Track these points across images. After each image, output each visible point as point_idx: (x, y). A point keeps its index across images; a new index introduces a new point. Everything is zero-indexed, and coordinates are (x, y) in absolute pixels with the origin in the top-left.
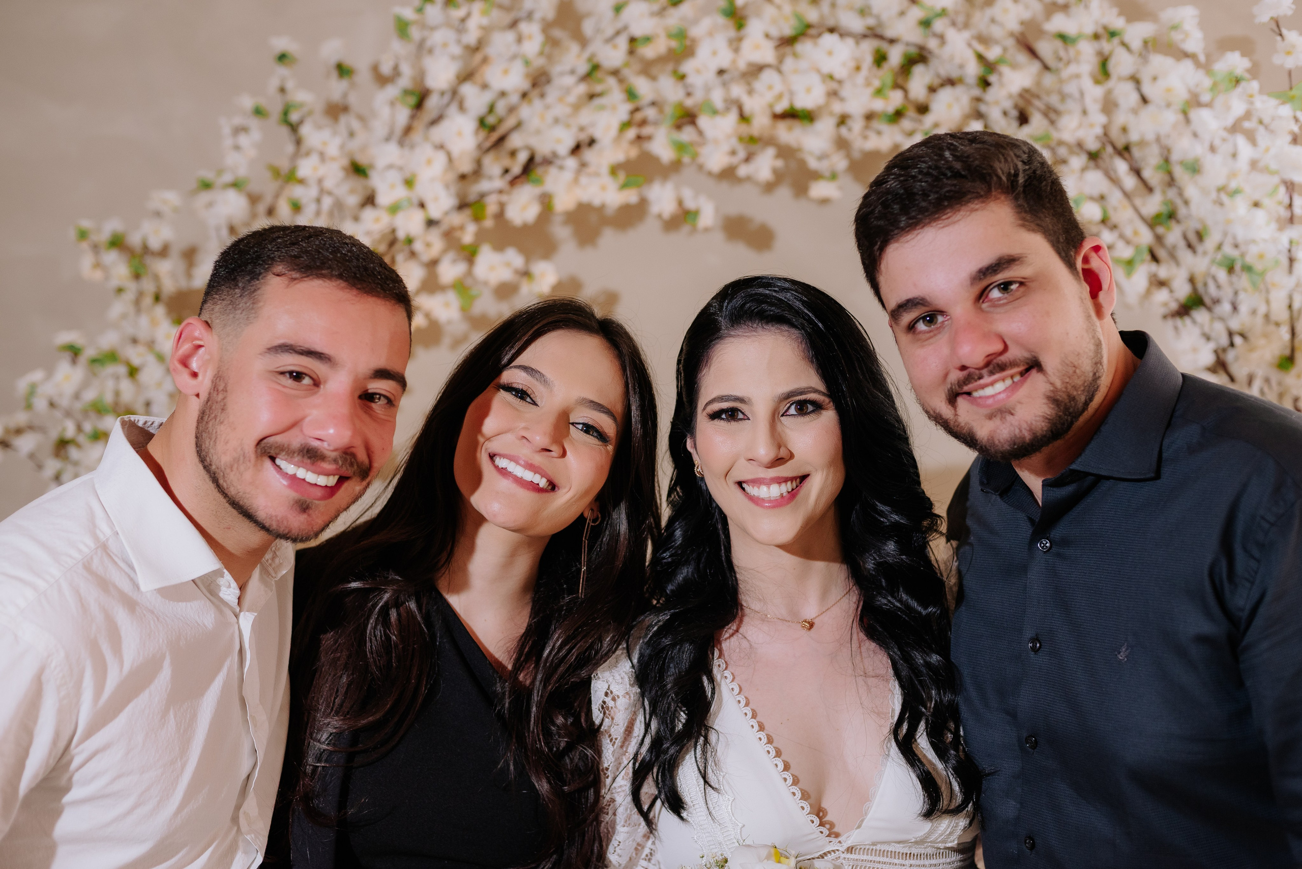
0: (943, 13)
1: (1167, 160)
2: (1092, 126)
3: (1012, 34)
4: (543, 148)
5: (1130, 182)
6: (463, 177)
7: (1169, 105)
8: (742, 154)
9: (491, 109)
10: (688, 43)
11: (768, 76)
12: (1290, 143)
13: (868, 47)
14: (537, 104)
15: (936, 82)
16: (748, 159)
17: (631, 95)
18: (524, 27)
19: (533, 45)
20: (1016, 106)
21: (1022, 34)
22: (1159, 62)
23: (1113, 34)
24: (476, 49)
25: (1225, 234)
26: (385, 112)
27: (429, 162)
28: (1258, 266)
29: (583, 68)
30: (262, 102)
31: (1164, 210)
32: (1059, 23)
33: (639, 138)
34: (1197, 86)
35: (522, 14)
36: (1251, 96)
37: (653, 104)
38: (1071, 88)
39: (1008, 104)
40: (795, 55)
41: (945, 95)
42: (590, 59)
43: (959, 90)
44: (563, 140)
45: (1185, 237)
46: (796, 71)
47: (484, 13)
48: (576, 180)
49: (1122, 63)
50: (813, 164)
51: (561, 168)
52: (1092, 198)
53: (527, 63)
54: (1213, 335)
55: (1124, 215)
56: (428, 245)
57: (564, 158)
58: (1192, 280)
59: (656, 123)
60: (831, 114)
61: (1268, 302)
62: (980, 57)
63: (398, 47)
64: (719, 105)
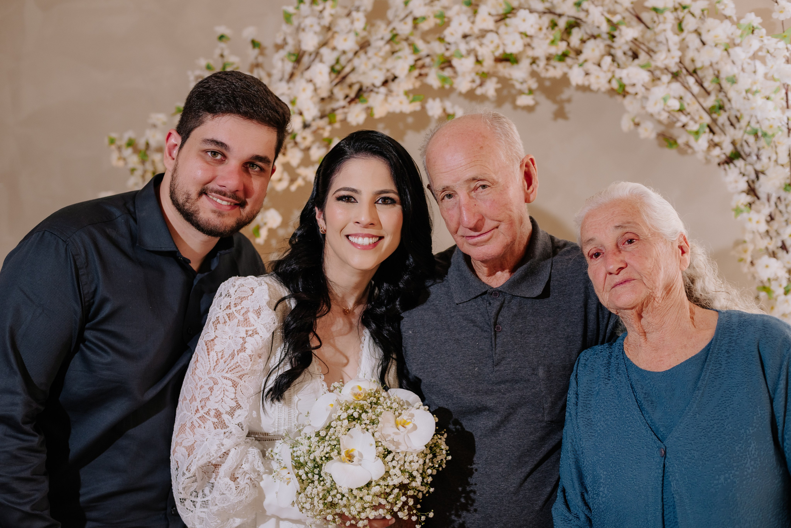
1: (717, 77)
2: (673, 58)
3: (627, 9)
4: (367, 82)
5: (696, 89)
6: (323, 99)
7: (716, 46)
8: (478, 81)
9: (338, 61)
10: (446, 20)
11: (490, 36)
12: (784, 63)
13: (546, 20)
14: (363, 57)
15: (585, 37)
16: (481, 85)
17: (415, 50)
18: (355, 14)
19: (360, 25)
20: (630, 49)
21: (633, 9)
22: (711, 22)
23: (684, 8)
24: (329, 29)
25: (751, 116)
26: (279, 64)
27: (304, 90)
28: (770, 133)
29: (388, 36)
30: (211, 62)
31: (717, 104)
33: (420, 75)
34: (732, 34)
35: (354, 8)
36: (762, 37)
37: (428, 56)
38: (661, 38)
39: (626, 48)
40: (506, 25)
41: (591, 44)
42: (391, 31)
43: (598, 41)
44: (378, 77)
45: (729, 119)
46: (506, 33)
47: (333, 7)
48: (386, 100)
49: (690, 23)
50: (518, 86)
51: (377, 93)
52: (676, 99)
53: (357, 34)
54: (746, 173)
55: (693, 107)
56: (304, 138)
57: (378, 87)
58: (733, 143)
59: (430, 67)
60: (528, 57)
61: (776, 153)
62: (609, 21)
63: (286, 28)
64: (464, 52)
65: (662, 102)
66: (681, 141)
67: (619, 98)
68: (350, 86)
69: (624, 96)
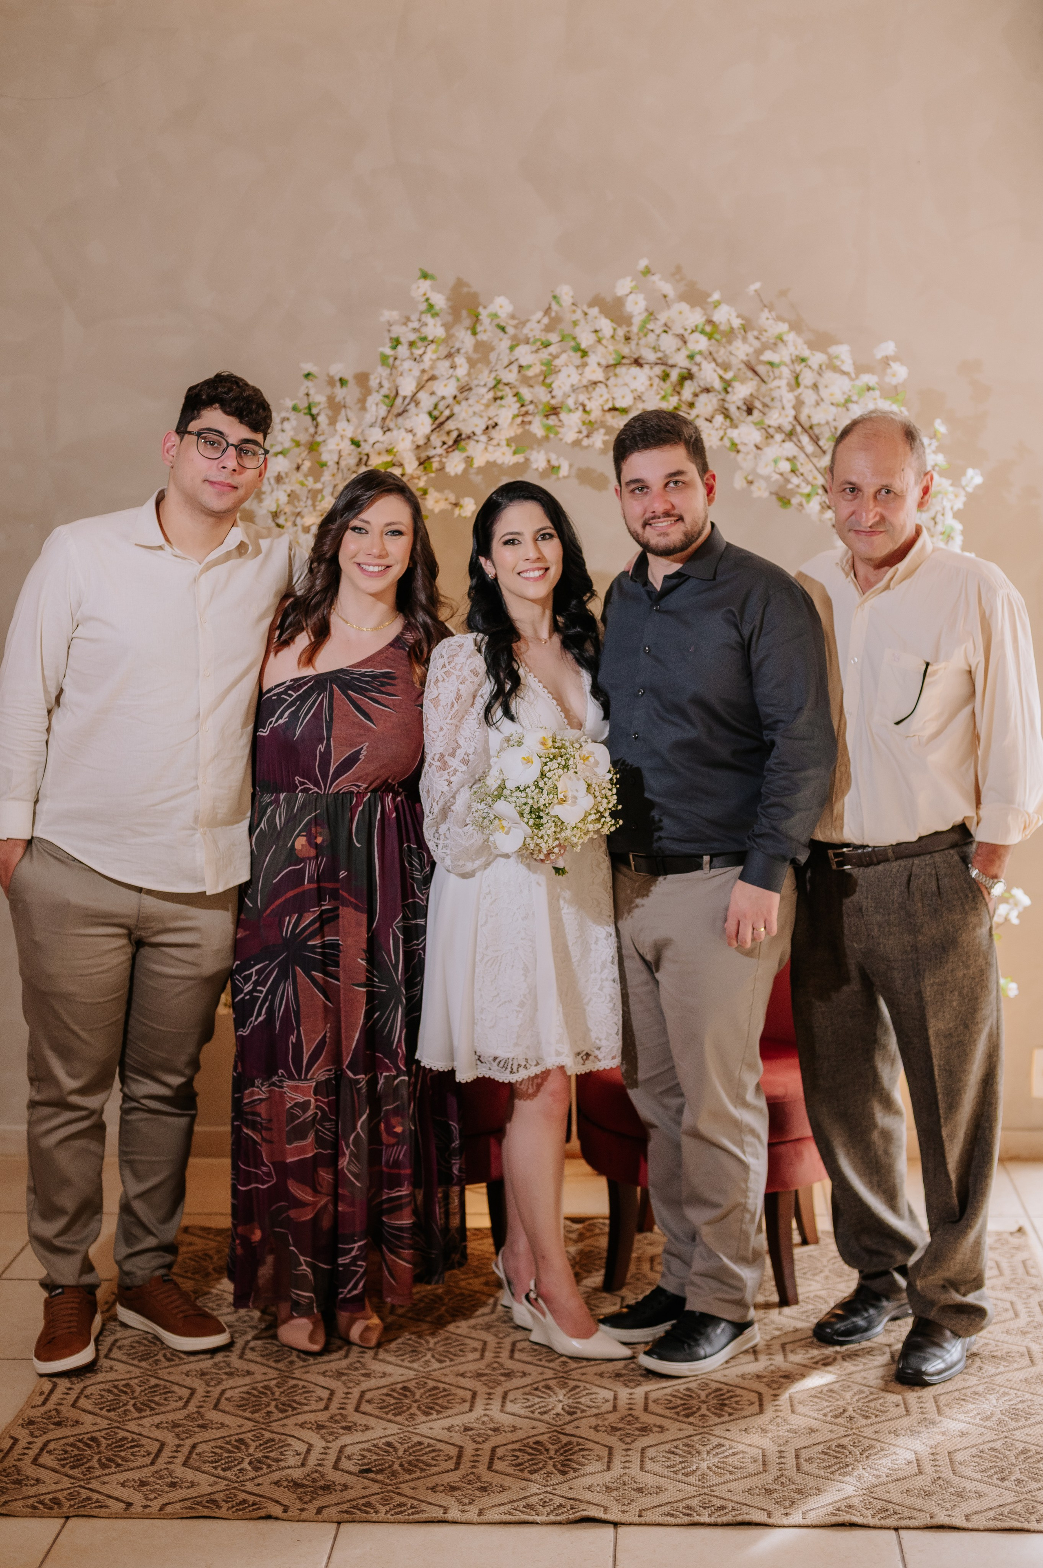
0: (700, 353)
2: (787, 416)
3: (743, 361)
4: (466, 430)
5: (810, 448)
6: (418, 447)
8: (585, 433)
9: (436, 406)
10: (554, 368)
11: (601, 389)
13: (658, 371)
14: (464, 403)
15: (698, 390)
16: (588, 436)
17: (519, 397)
19: (462, 370)
20: (745, 404)
21: (749, 362)
22: (829, 375)
23: (803, 360)
26: (373, 409)
27: (402, 439)
29: (491, 383)
30: (299, 402)
32: (768, 356)
33: (523, 422)
34: (850, 391)
35: (453, 350)
36: (875, 399)
38: (776, 394)
39: (740, 404)
40: (616, 375)
41: (703, 398)
42: (495, 377)
43: (711, 394)
44: (478, 424)
46: (616, 385)
47: (435, 352)
48: (486, 449)
49: (807, 378)
51: (477, 440)
52: (788, 459)
53: (458, 380)
55: (805, 467)
57: (478, 435)
59: (533, 414)
62: (721, 377)
63: (383, 372)
64: (572, 406)
65: (772, 464)
66: (795, 501)
67: (733, 454)
68: (448, 433)
69: (738, 452)
